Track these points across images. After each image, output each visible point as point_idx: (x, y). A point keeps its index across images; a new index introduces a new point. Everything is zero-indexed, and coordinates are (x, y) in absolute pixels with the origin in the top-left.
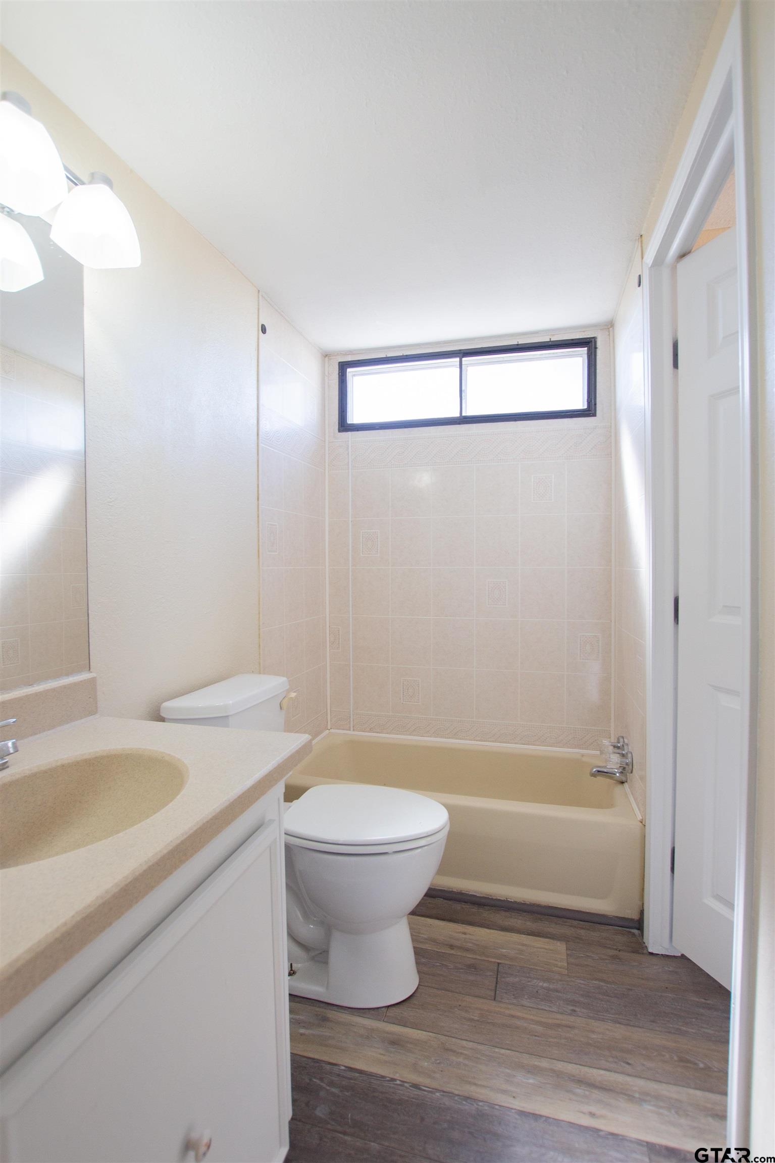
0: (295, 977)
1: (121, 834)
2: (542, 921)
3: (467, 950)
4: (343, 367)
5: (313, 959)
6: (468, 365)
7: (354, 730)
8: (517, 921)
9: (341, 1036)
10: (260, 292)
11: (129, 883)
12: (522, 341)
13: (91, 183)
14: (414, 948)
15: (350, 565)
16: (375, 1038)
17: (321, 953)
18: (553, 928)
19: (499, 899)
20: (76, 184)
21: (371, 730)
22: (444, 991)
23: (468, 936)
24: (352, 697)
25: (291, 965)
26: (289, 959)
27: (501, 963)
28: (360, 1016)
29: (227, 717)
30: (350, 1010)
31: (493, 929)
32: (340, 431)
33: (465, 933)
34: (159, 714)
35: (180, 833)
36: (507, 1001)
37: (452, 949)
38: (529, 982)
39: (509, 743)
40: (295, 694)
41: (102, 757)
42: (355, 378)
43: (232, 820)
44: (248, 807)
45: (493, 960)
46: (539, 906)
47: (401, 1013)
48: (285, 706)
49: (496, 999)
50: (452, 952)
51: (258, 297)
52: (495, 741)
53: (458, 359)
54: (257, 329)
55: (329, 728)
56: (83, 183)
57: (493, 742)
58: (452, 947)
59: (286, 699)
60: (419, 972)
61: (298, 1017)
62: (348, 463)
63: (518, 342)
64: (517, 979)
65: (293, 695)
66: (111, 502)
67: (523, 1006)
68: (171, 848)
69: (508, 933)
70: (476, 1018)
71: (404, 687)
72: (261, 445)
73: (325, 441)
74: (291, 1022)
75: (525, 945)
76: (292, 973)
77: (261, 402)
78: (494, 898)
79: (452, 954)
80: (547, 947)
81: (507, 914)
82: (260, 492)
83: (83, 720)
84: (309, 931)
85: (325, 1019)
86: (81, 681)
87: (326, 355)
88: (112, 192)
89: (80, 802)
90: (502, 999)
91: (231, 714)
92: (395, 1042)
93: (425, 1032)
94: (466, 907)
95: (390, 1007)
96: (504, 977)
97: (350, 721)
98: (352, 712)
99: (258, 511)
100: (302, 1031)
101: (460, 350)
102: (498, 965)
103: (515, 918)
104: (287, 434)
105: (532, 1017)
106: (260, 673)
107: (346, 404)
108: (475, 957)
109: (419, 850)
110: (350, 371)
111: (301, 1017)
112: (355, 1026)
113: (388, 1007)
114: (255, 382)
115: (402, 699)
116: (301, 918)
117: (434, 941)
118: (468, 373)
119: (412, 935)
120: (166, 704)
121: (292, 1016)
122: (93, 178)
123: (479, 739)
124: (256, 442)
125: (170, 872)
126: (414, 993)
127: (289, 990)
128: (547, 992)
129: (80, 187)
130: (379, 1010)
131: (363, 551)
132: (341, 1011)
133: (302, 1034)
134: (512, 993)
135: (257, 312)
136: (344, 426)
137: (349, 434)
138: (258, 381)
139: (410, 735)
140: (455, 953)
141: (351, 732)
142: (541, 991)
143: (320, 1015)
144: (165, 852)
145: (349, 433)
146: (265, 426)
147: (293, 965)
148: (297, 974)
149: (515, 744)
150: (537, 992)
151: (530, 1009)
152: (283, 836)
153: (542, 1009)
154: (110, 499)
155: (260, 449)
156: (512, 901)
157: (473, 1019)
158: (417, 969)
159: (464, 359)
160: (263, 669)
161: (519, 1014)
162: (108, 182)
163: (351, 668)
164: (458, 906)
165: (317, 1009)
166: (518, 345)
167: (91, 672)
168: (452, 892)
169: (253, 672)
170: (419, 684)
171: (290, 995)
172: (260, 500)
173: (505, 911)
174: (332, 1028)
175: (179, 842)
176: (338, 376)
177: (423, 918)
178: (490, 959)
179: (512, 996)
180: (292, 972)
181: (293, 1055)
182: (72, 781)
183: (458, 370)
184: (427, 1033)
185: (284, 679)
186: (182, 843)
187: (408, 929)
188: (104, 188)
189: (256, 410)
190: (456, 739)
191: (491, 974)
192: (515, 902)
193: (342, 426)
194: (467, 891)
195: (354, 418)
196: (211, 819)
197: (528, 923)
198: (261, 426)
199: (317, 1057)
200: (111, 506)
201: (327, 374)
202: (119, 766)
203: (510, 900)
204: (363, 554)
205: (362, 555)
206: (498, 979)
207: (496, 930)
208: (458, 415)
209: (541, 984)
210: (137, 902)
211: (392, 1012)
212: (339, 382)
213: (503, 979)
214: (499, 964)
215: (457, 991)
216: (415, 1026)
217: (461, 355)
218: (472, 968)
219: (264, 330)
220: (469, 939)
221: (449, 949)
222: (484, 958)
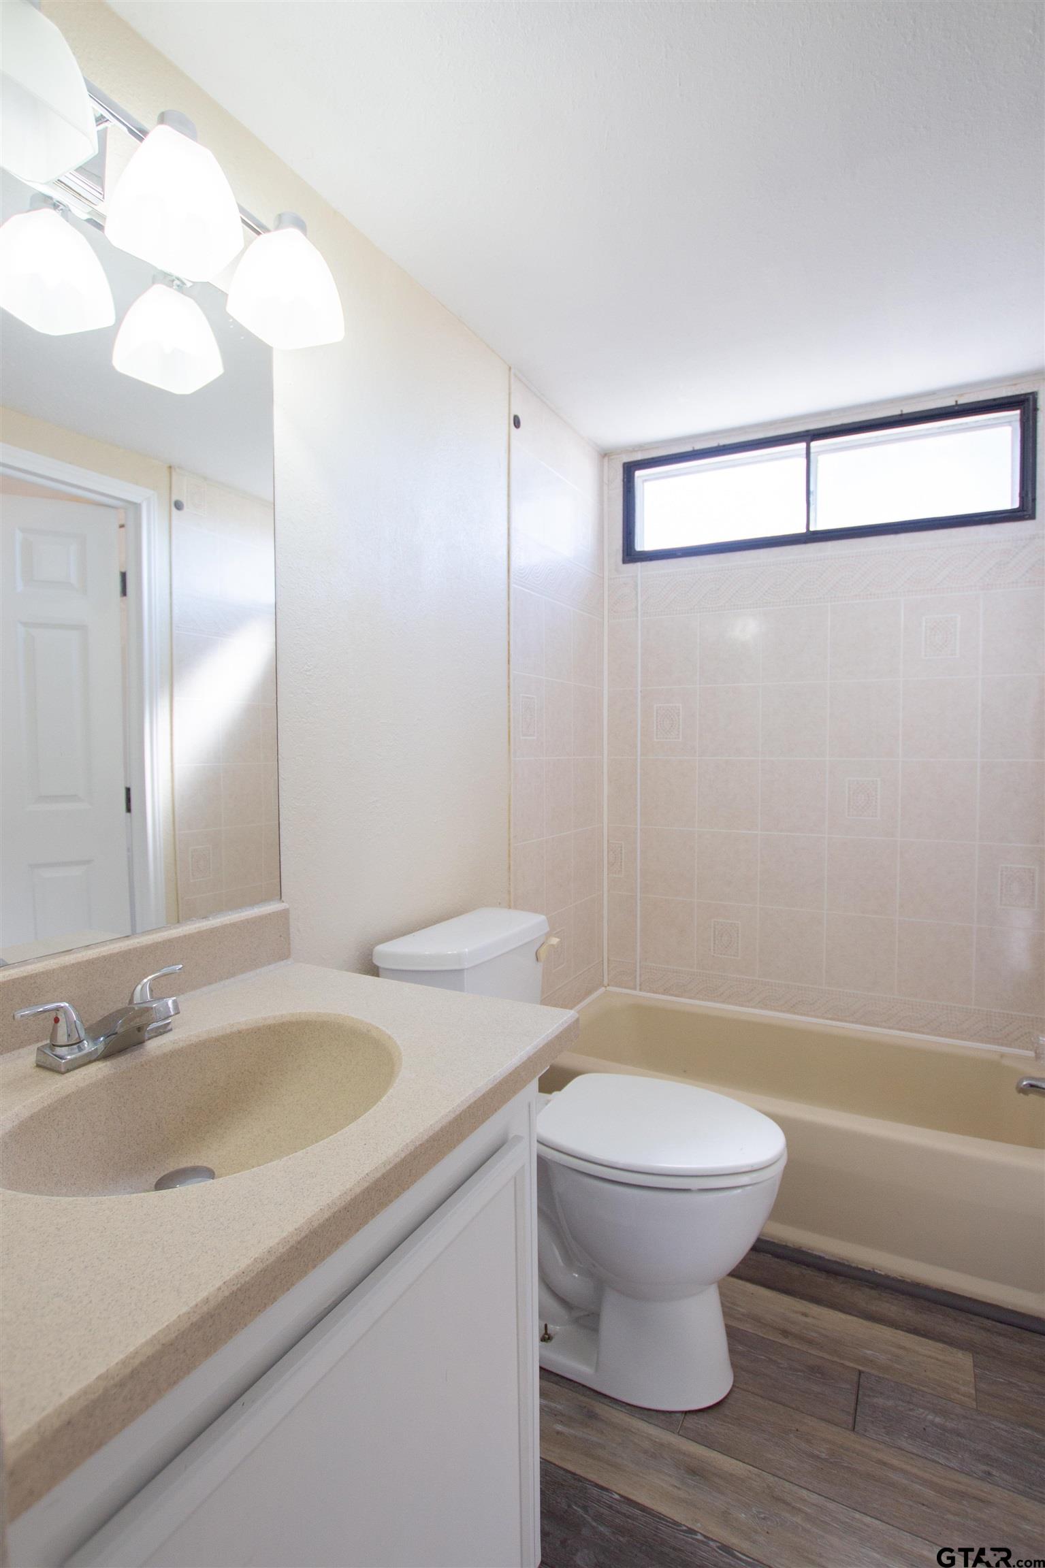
0: (549, 1344)
1: (300, 1153)
2: (932, 1312)
3: (810, 1342)
4: (630, 469)
5: (576, 1321)
6: (819, 453)
7: (640, 990)
8: (891, 1307)
9: (614, 1445)
10: (512, 370)
11: (304, 1238)
12: (908, 409)
13: (277, 228)
14: (727, 1327)
15: (639, 753)
16: (666, 1459)
17: (588, 1315)
18: (949, 1326)
19: (861, 1269)
20: (259, 233)
21: (666, 992)
22: (771, 1403)
23: (809, 1320)
24: (638, 944)
25: (546, 1326)
26: (541, 1316)
27: (863, 1372)
28: (643, 1420)
29: (462, 970)
30: (628, 1407)
31: (850, 1314)
32: (625, 561)
33: (805, 1315)
34: (371, 959)
35: (380, 1162)
36: (874, 1435)
37: (786, 1337)
38: (910, 1410)
39: (877, 1026)
40: (558, 940)
41: (291, 1024)
42: (647, 484)
43: (459, 1142)
44: (483, 1122)
45: (851, 1365)
46: (926, 1287)
47: (706, 1426)
48: (543, 955)
49: (856, 1430)
50: (786, 1342)
51: (510, 376)
52: (856, 1022)
53: (803, 445)
54: (507, 422)
55: (606, 985)
56: (267, 230)
57: (853, 1022)
58: (785, 1333)
59: (544, 947)
60: (734, 1366)
61: (553, 1405)
62: (637, 607)
63: (902, 411)
64: (890, 1403)
65: (555, 941)
66: (309, 670)
67: (900, 1448)
68: (366, 1185)
69: (877, 1325)
70: (823, 1456)
71: (717, 933)
72: (513, 586)
73: (603, 578)
74: (542, 1410)
75: (904, 1348)
76: (546, 1338)
77: (513, 525)
78: (853, 1265)
79: (786, 1345)
80: (941, 1357)
81: (874, 1293)
82: (511, 652)
83: (272, 967)
84: (572, 1281)
85: (592, 1415)
86: (269, 914)
87: (605, 455)
88: (305, 238)
89: (261, 1084)
90: (866, 1431)
91: (466, 967)
92: (696, 1472)
93: (741, 1463)
94: (808, 1272)
95: (688, 1414)
96: (869, 1396)
97: (635, 977)
98: (638, 964)
99: (509, 678)
100: (559, 1427)
101: (807, 431)
102: (860, 1374)
103: (887, 1302)
104: (550, 569)
105: (915, 1471)
106: (510, 907)
107: (634, 522)
108: (821, 1354)
109: (739, 1191)
110: (639, 474)
111: (558, 1406)
112: (635, 1434)
113: (686, 1413)
114: (505, 498)
115: (712, 951)
116: (560, 1261)
117: (757, 1320)
118: (819, 465)
119: (723, 1305)
120: (381, 948)
121: (545, 1402)
122: (280, 222)
123: (830, 1016)
124: (506, 582)
125: (364, 1222)
126: (726, 1397)
127: (540, 1361)
128: (941, 1434)
129: (264, 236)
130: (673, 1415)
131: (657, 735)
132: (614, 1406)
133: (558, 1433)
134: (884, 1424)
135: (507, 397)
136: (631, 554)
137: (638, 567)
138: (509, 496)
139: (723, 1002)
140: (790, 1345)
141: (637, 993)
142: (930, 1429)
143: (585, 1407)
144: (358, 1190)
145: (639, 565)
146: (519, 560)
147: (548, 1326)
148: (553, 1341)
149: (890, 1028)
150: (924, 1429)
151: (912, 1455)
152: (535, 1145)
153: (934, 1461)
154: (308, 666)
155: (512, 590)
156: (883, 1273)
157: (818, 1457)
158: (731, 1360)
159: (813, 444)
160: (513, 903)
161: (895, 1462)
162: (301, 225)
163: (639, 901)
164: (795, 1270)
165: (582, 1398)
166: (901, 415)
167: (283, 902)
168: (785, 1247)
169: (500, 903)
170: (738, 930)
171: (541, 1368)
172: (511, 663)
173: (872, 1288)
174: (602, 1432)
175: (379, 1175)
176: (622, 483)
177: (740, 1282)
178: (847, 1363)
179: (883, 1430)
180: (547, 1336)
181: (544, 1462)
182: (251, 1054)
183: (804, 461)
184: (745, 1465)
185: (543, 917)
186: (384, 1177)
187: (718, 1295)
188: (295, 232)
189: (506, 536)
190: (795, 1013)
191: (848, 1386)
192: (887, 1277)
193: (627, 555)
194: (809, 1249)
195: (646, 541)
196: (427, 1141)
197: (908, 1313)
198: (513, 558)
199: (578, 1472)
200: (310, 675)
201: (606, 480)
202: (312, 1037)
203: (879, 1272)
204: (657, 738)
205: (655, 740)
206: (860, 1397)
207: (856, 1316)
208: (804, 530)
209: (930, 1417)
210: (314, 1267)
211: (690, 1422)
212: (624, 491)
213: (867, 1399)
214: (860, 1372)
215: (794, 1406)
216: (726, 1451)
217: (810, 437)
218: (817, 1372)
219: (517, 423)
220: (813, 1325)
221: (780, 1336)
222: (836, 1359)
